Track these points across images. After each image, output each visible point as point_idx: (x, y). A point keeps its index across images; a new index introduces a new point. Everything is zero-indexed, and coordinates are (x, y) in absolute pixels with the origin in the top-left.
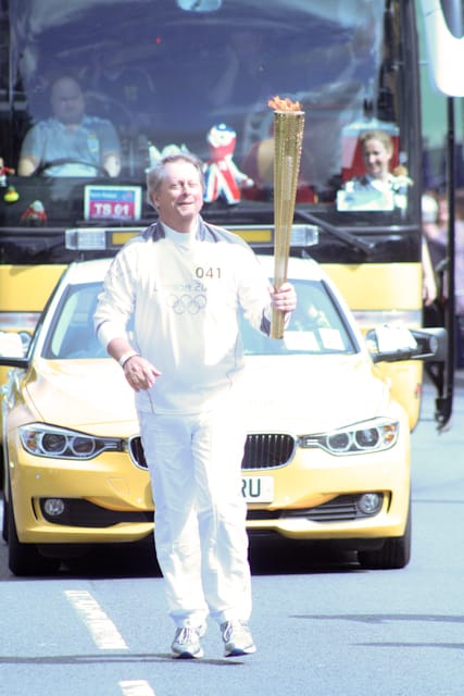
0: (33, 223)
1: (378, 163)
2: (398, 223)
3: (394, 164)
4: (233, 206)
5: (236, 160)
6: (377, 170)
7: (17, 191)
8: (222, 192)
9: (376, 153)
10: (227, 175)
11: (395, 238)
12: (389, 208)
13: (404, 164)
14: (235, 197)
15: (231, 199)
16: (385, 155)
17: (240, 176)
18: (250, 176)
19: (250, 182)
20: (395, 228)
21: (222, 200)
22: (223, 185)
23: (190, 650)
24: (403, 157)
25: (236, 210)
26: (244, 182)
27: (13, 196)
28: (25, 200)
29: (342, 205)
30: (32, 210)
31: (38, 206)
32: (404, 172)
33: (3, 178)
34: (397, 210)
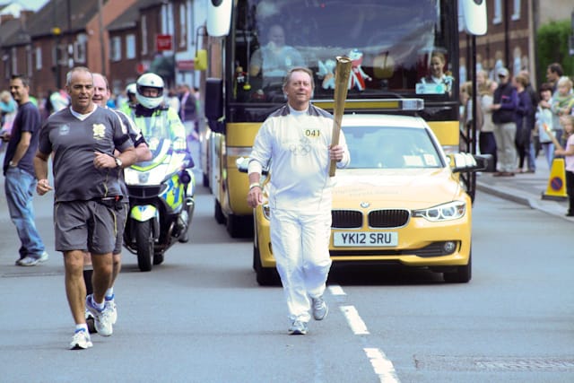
0: (258, 101)
1: (438, 69)
2: (448, 99)
3: (445, 70)
4: (362, 91)
5: (363, 68)
6: (437, 72)
7: (250, 84)
8: (356, 84)
9: (437, 64)
10: (358, 75)
11: (447, 108)
12: (443, 92)
13: (451, 70)
14: (362, 87)
15: (360, 88)
16: (441, 65)
17: (365, 76)
18: (370, 76)
19: (370, 79)
20: (446, 103)
21: (355, 88)
22: (356, 80)
23: (300, 329)
24: (450, 66)
25: (363, 94)
26: (367, 80)
27: (248, 87)
28: (254, 88)
30: (258, 95)
31: (261, 92)
32: (451, 73)
33: (243, 78)
34: (447, 93)
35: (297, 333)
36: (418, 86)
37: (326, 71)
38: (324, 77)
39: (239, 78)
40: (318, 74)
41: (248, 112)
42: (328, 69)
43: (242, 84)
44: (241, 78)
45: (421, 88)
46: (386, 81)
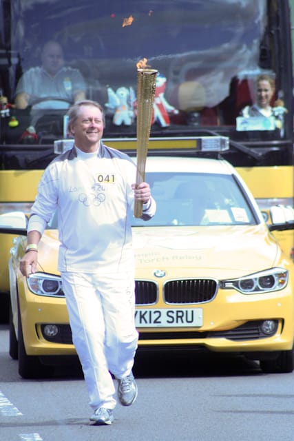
0: (29, 142)
3: (275, 98)
4: (165, 128)
5: (165, 97)
6: (264, 102)
7: (17, 119)
8: (158, 118)
9: (265, 90)
10: (161, 106)
11: (275, 149)
12: (272, 128)
13: (282, 99)
14: (167, 122)
15: (164, 123)
16: (270, 93)
17: (169, 108)
18: (176, 108)
19: (176, 112)
20: (275, 142)
21: (157, 124)
22: (158, 113)
23: (103, 419)
24: (281, 94)
25: (167, 131)
26: (172, 113)
27: (15, 123)
28: (24, 124)
29: (240, 127)
30: (28, 133)
31: (32, 129)
32: (282, 103)
33: (8, 111)
34: (277, 130)
35: (100, 423)
36: (239, 120)
37: (118, 102)
38: (116, 109)
39: (3, 112)
40: (107, 105)
41: (14, 157)
42: (120, 98)
43: (8, 119)
44: (6, 111)
45: (245, 122)
46: (196, 115)
